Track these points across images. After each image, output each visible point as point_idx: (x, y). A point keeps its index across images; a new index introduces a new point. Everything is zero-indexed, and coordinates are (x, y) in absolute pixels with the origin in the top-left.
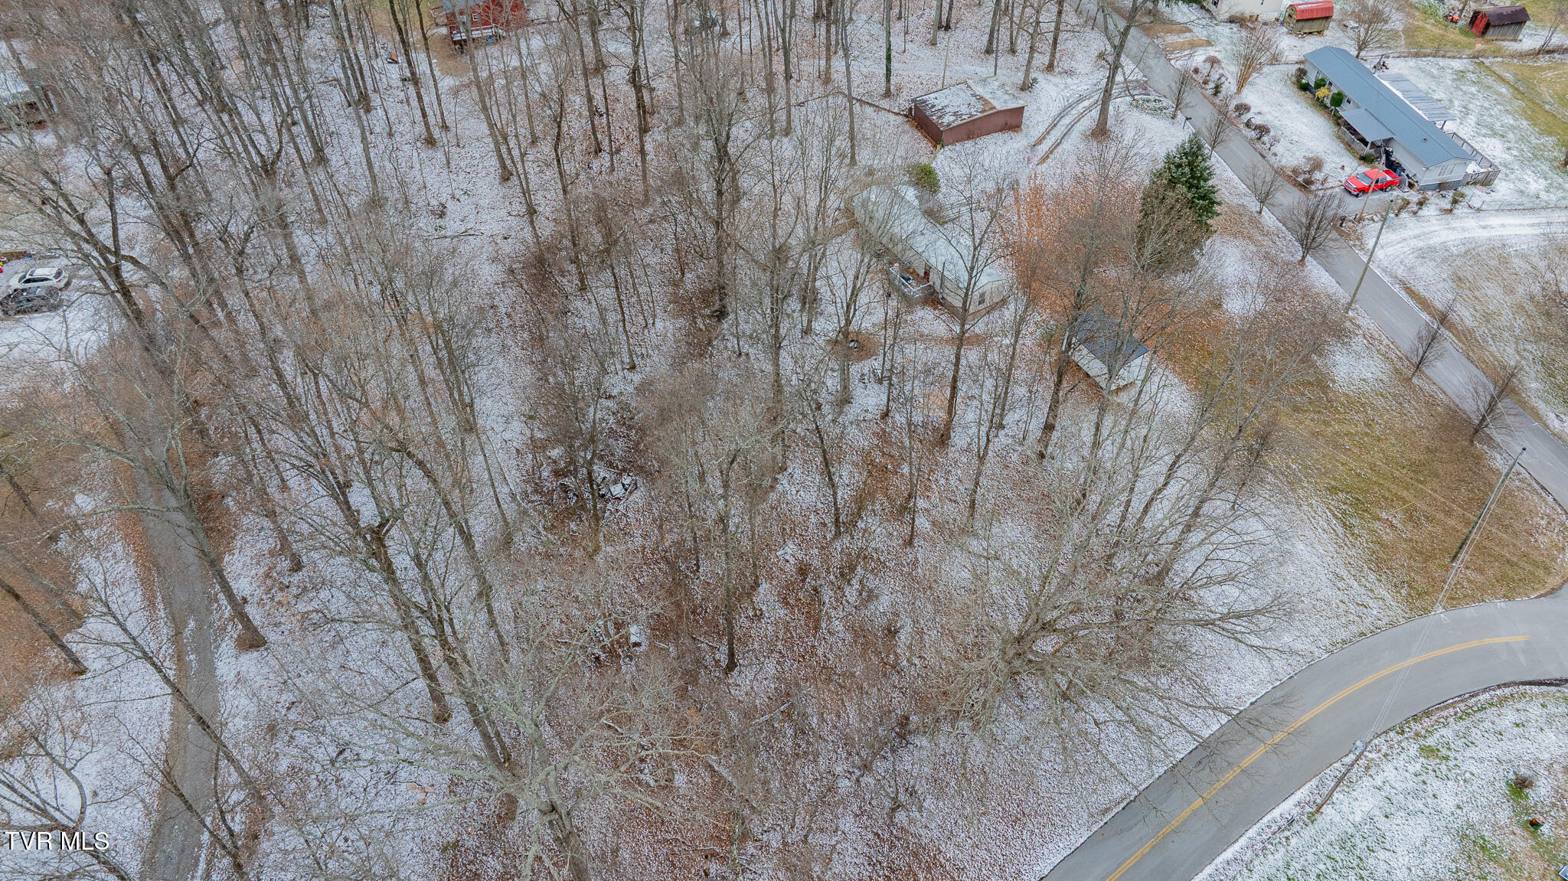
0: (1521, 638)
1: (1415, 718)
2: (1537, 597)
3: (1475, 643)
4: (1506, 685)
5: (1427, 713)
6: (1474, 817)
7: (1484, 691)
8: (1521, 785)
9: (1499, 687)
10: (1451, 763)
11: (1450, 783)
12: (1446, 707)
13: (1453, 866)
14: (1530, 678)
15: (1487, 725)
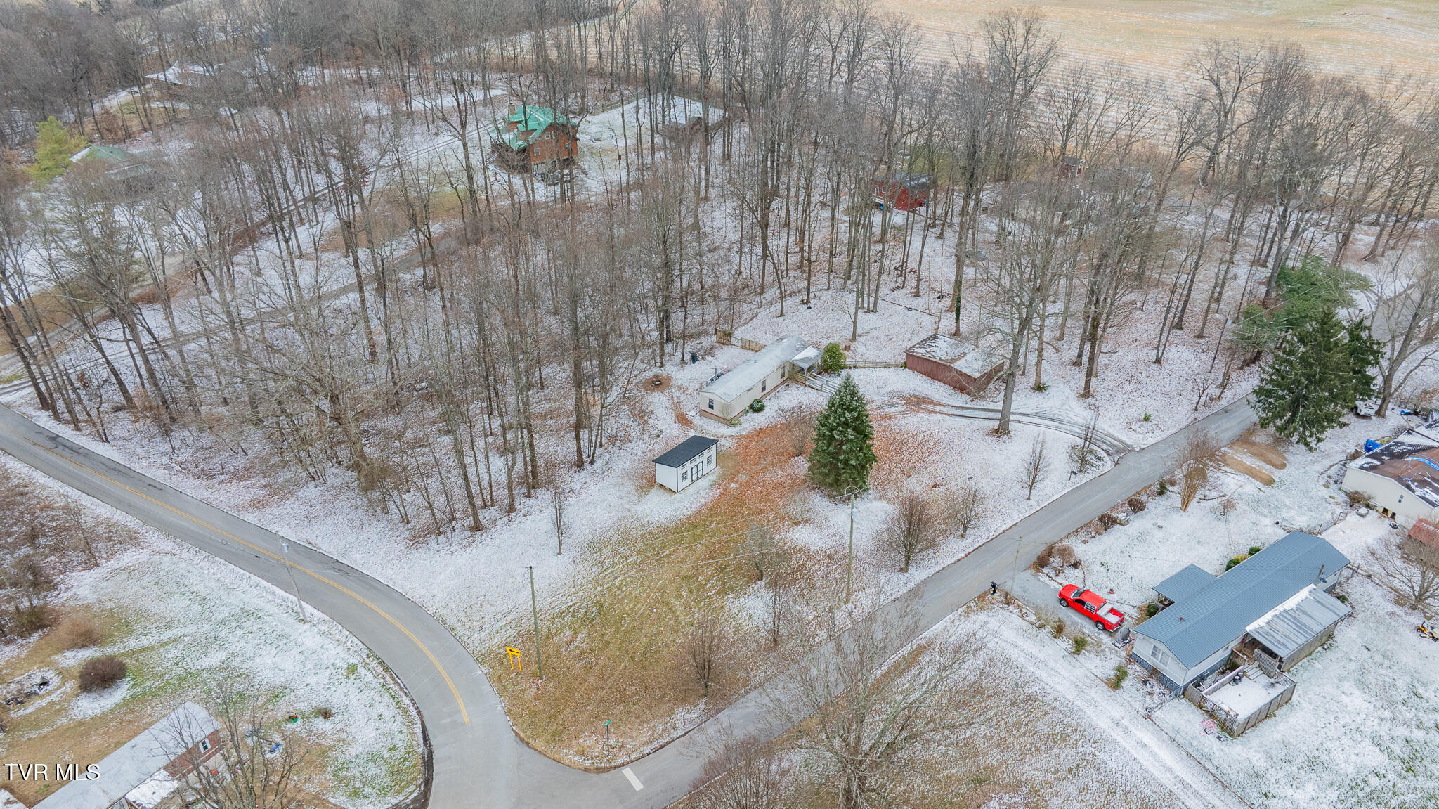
0: (466, 719)
1: (382, 663)
2: (517, 734)
3: (455, 691)
4: (419, 713)
5: (387, 669)
6: (300, 692)
7: (412, 700)
8: (326, 714)
9: (417, 708)
10: (343, 681)
11: (327, 681)
12: (394, 680)
13: (264, 683)
14: (428, 726)
15: (378, 699)
